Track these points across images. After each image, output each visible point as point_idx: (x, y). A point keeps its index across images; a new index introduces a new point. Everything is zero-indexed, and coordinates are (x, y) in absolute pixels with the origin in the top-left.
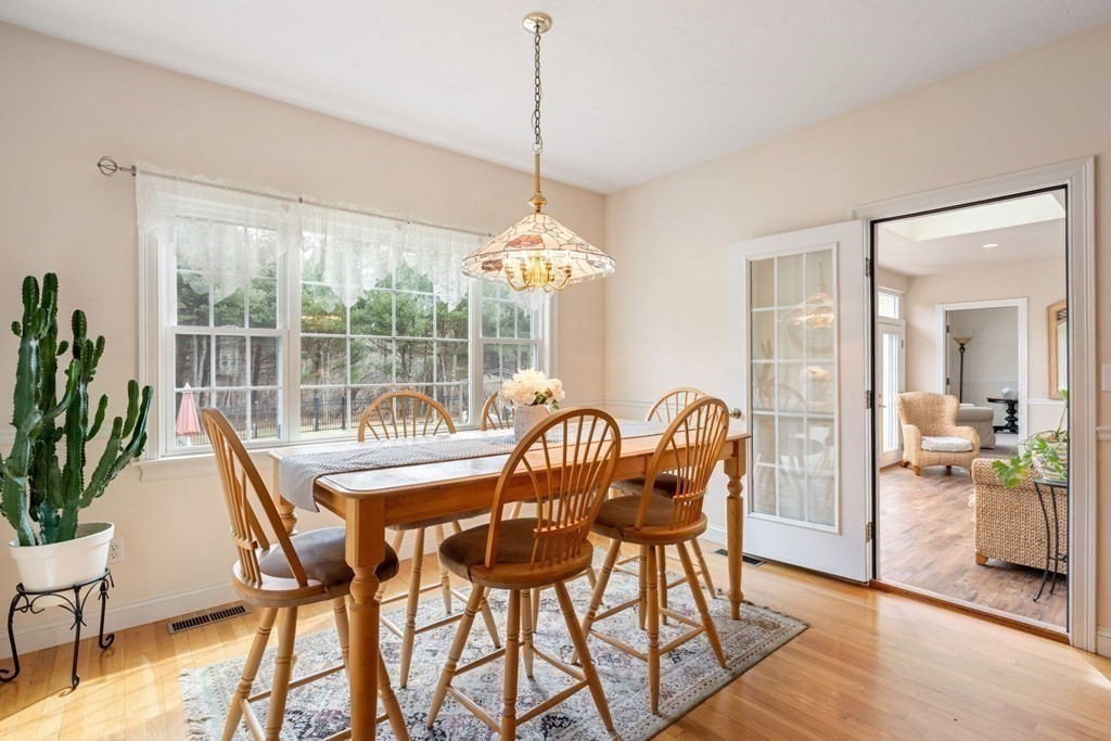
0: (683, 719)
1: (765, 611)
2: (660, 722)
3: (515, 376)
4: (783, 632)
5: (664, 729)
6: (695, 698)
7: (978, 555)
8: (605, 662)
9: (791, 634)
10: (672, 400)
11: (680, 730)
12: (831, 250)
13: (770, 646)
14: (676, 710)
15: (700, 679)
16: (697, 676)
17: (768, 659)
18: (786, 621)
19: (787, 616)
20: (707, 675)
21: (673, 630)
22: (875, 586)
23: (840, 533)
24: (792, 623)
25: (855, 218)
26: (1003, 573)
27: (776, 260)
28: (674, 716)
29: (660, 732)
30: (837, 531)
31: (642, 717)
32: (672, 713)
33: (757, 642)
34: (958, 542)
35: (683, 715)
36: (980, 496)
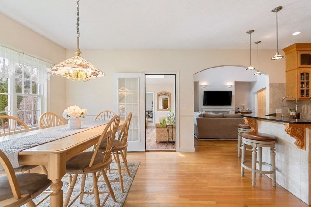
0: (130, 191)
1: (130, 163)
2: (126, 194)
3: (68, 108)
4: (136, 165)
5: (127, 195)
6: (129, 185)
7: (156, 141)
8: (101, 189)
9: (138, 165)
10: (103, 114)
11: (131, 193)
12: (138, 79)
13: (136, 169)
14: (127, 190)
15: (127, 181)
16: (126, 181)
17: (137, 171)
18: (135, 163)
19: (135, 162)
20: (128, 180)
21: (113, 174)
22: (146, 151)
23: (140, 141)
24: (137, 163)
25: (142, 73)
26: (160, 144)
27: (125, 79)
28: (128, 191)
29: (127, 196)
30: (139, 141)
31: (121, 195)
32: (127, 191)
33: (133, 169)
34: (151, 140)
35: (129, 190)
36: (156, 130)
